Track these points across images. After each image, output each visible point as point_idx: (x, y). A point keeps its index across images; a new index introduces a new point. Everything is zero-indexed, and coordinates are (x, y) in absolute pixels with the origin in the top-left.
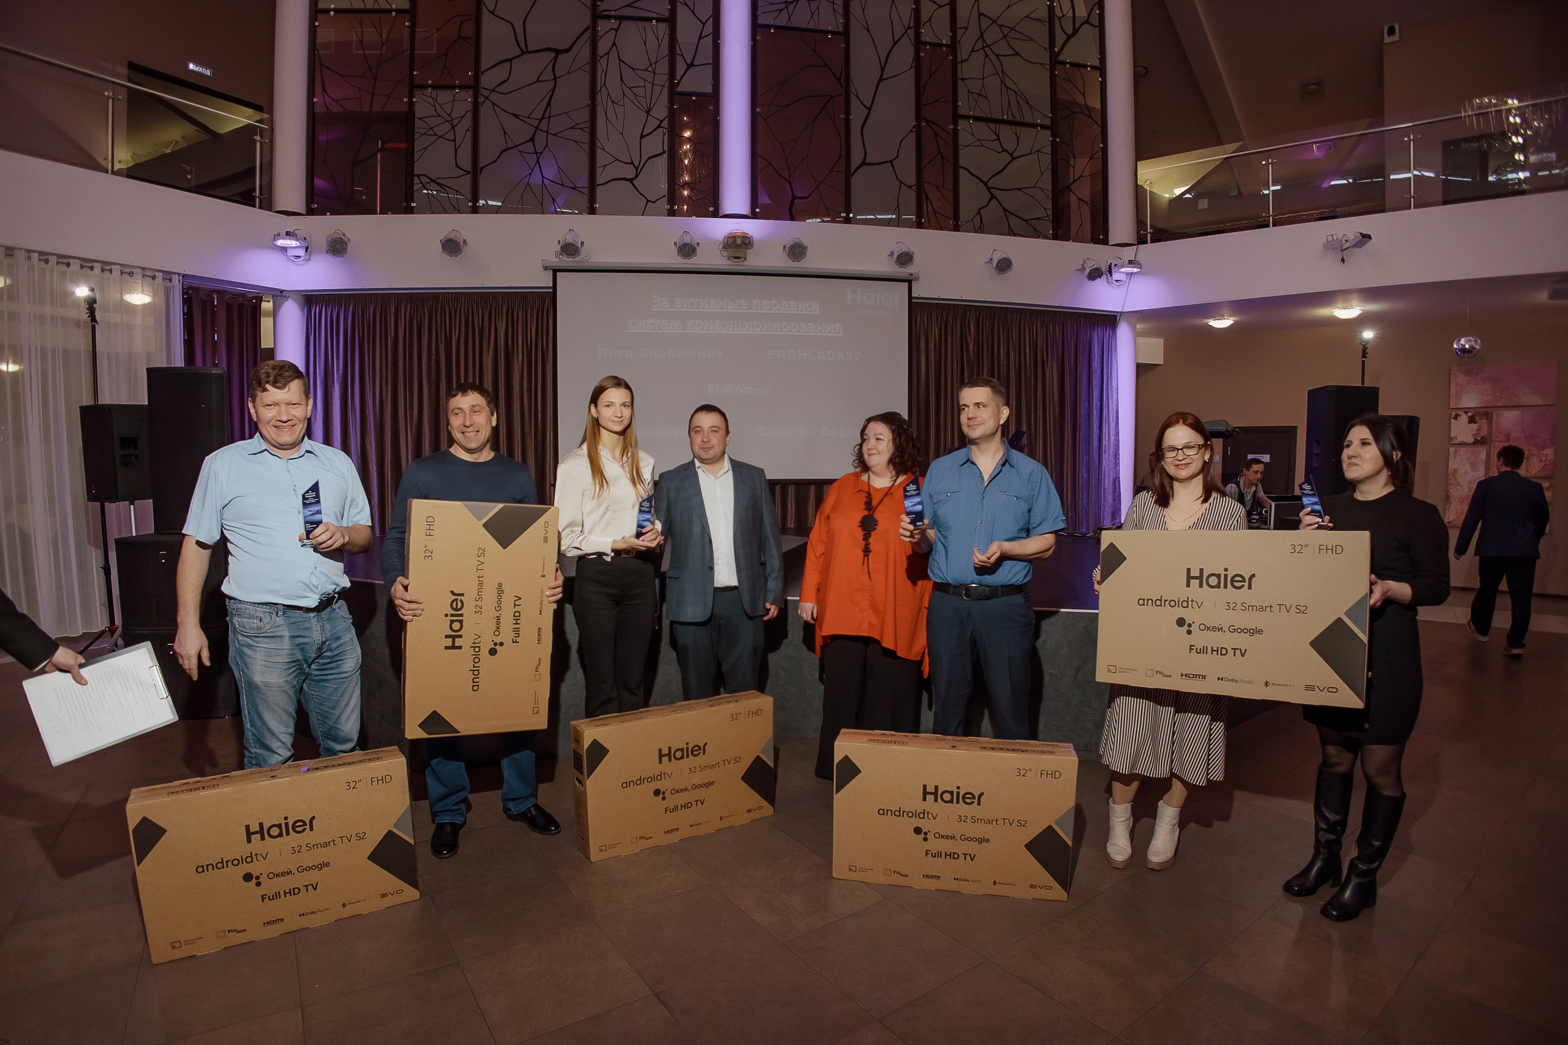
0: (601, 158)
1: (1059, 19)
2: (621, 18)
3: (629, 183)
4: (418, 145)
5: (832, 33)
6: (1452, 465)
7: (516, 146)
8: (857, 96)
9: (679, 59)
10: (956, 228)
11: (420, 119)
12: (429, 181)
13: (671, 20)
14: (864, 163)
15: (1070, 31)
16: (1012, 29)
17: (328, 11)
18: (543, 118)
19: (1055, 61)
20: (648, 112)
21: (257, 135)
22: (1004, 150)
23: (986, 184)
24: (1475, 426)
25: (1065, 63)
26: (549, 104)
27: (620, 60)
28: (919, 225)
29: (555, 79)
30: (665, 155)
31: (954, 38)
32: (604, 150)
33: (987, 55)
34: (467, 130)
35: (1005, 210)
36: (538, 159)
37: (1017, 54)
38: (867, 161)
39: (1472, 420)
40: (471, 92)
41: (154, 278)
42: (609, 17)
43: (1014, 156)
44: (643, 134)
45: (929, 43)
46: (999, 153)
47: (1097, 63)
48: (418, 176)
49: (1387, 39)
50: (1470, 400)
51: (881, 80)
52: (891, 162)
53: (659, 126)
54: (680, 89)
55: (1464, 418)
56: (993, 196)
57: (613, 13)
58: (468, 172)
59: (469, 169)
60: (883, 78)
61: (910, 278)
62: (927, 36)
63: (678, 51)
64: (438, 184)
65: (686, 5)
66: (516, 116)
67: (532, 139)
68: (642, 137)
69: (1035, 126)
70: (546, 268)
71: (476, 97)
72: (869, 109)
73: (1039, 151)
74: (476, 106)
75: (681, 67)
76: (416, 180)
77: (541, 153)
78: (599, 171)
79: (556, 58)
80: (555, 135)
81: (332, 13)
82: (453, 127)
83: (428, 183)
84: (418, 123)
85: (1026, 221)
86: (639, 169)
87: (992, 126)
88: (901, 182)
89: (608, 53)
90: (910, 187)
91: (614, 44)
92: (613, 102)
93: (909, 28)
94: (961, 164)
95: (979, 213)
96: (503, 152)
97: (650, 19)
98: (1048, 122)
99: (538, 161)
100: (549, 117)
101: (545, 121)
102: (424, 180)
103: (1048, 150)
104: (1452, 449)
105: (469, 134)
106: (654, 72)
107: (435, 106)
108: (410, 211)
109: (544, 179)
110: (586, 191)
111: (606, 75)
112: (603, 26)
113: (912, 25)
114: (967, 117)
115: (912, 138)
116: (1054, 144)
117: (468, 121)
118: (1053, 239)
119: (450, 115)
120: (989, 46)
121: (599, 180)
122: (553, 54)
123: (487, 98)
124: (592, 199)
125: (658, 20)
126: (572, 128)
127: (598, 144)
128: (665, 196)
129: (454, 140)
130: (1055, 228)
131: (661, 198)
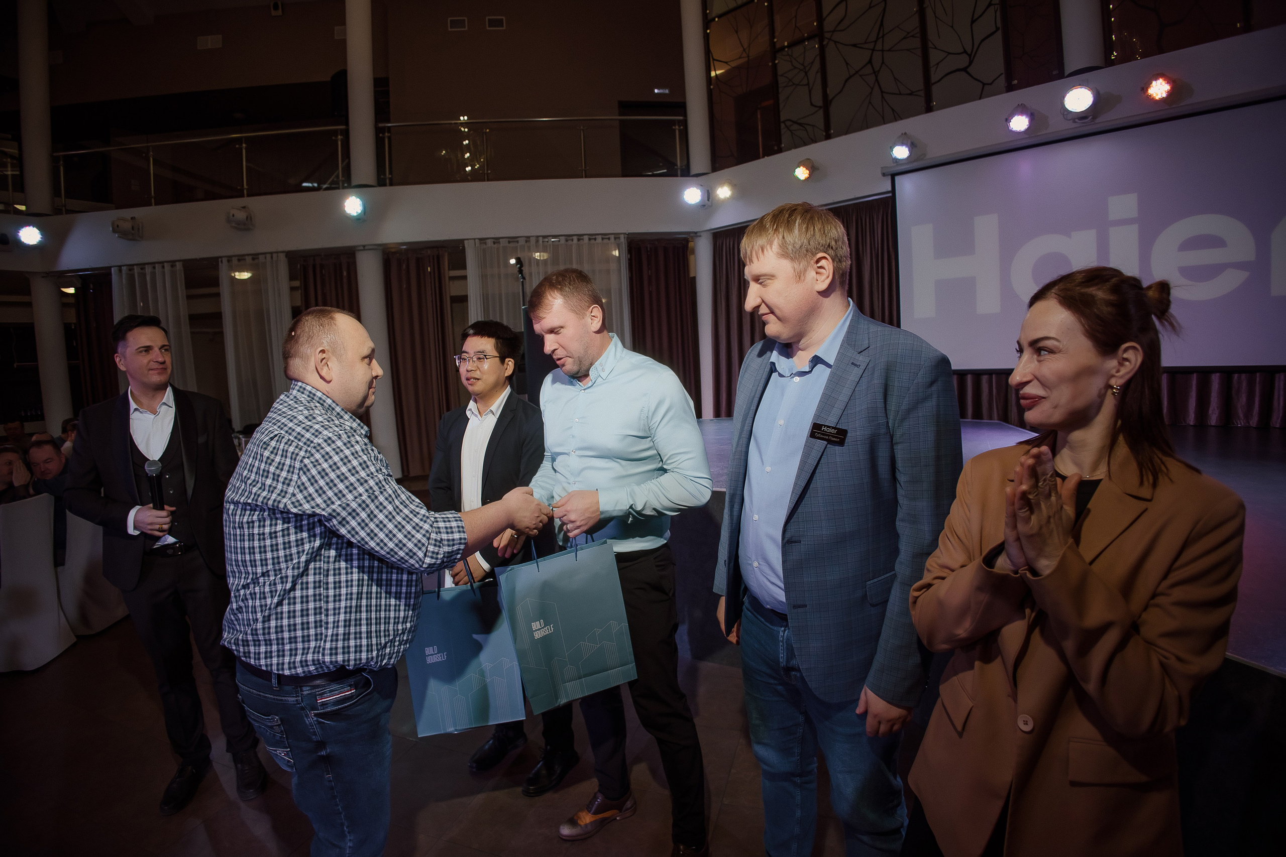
0: (935, 56)
3: (963, 73)
4: (782, 97)
7: (857, 72)
11: (782, 76)
12: (791, 123)
17: (714, 18)
18: (878, 39)
21: (675, 126)
26: (882, 24)
30: (999, 33)
32: (936, 48)
34: (817, 72)
36: (876, 77)
40: (817, 40)
44: (974, 19)
48: (784, 122)
58: (820, 107)
59: (820, 103)
64: (800, 124)
66: (855, 45)
67: (870, 62)
68: (972, 22)
70: (884, 175)
71: (821, 42)
74: (822, 49)
76: (783, 125)
77: (879, 71)
78: (933, 70)
80: (889, 50)
81: (717, 19)
82: (806, 73)
83: (791, 125)
84: (781, 80)
86: (973, 55)
96: (846, 80)
99: (877, 80)
100: (883, 36)
101: (880, 40)
102: (788, 123)
105: (819, 75)
107: (791, 62)
108: (780, 151)
109: (884, 94)
110: (922, 93)
117: (817, 65)
119: (803, 65)
121: (933, 79)
123: (830, 39)
124: (929, 98)
126: (904, 38)
127: (930, 45)
128: (1002, 74)
129: (808, 84)
131: (1000, 75)
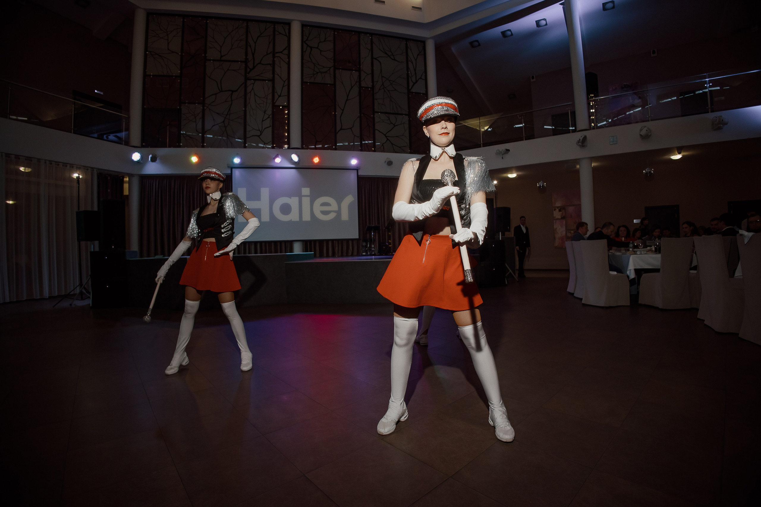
0: (248, 128)
1: (411, 77)
2: (255, 80)
3: (258, 137)
4: (183, 122)
5: (330, 84)
6: (555, 227)
7: (218, 124)
8: (339, 106)
9: (276, 94)
10: (374, 151)
11: (183, 114)
12: (186, 136)
13: (273, 80)
14: (341, 129)
15: (414, 81)
16: (394, 81)
17: (150, 75)
19: (409, 92)
20: (265, 112)
21: (124, 119)
22: (391, 123)
23: (385, 135)
24: (561, 213)
25: (413, 93)
26: (229, 110)
27: (255, 94)
28: (361, 150)
29: (232, 101)
30: (271, 128)
31: (373, 85)
32: (249, 125)
33: (385, 91)
34: (200, 118)
35: (392, 144)
37: (396, 90)
38: (342, 128)
39: (560, 211)
41: (87, 170)
42: (251, 79)
43: (395, 125)
44: (264, 119)
45: (364, 87)
46: (390, 124)
47: (424, 92)
48: (182, 134)
49: (532, 80)
50: (558, 204)
51: (347, 100)
52: (351, 128)
53: (269, 117)
54: (276, 104)
55: (557, 210)
56: (388, 139)
57: (252, 78)
59: (201, 132)
60: (348, 99)
61: (357, 168)
62: (363, 84)
63: (275, 91)
64: (191, 137)
65: (278, 75)
66: (218, 113)
67: (223, 122)
68: (263, 121)
69: (402, 114)
70: (228, 167)
71: (203, 106)
72: (343, 110)
73: (404, 123)
74: (204, 111)
75: (276, 97)
76: (182, 136)
77: (227, 126)
78: (247, 132)
79: (232, 94)
80: (232, 120)
81: (152, 76)
82: (195, 117)
84: (183, 116)
85: (400, 147)
86: (262, 131)
87: (387, 115)
88: (355, 135)
89: (250, 92)
90: (358, 137)
91: (253, 89)
92: (252, 109)
93: (357, 82)
94: (376, 128)
95: (383, 145)
96: (213, 126)
97: (265, 80)
98: (407, 113)
99: (226, 129)
100: (230, 114)
101: (228, 115)
102: (184, 135)
103: (407, 122)
104: (554, 221)
105: (201, 120)
106: (267, 99)
107: (189, 110)
108: (179, 146)
109: (228, 136)
110: (243, 140)
111: (250, 100)
112: (249, 82)
113: (358, 81)
114: (378, 112)
115: (358, 120)
116: (409, 121)
117: (200, 115)
118: (410, 154)
119: (194, 113)
120: (386, 88)
121: (248, 136)
122: (231, 92)
123: (207, 107)
124: (245, 143)
125: (268, 80)
126: (238, 118)
127: (247, 123)
128: (270, 141)
129: (195, 122)
130: (410, 149)
131: (269, 142)
